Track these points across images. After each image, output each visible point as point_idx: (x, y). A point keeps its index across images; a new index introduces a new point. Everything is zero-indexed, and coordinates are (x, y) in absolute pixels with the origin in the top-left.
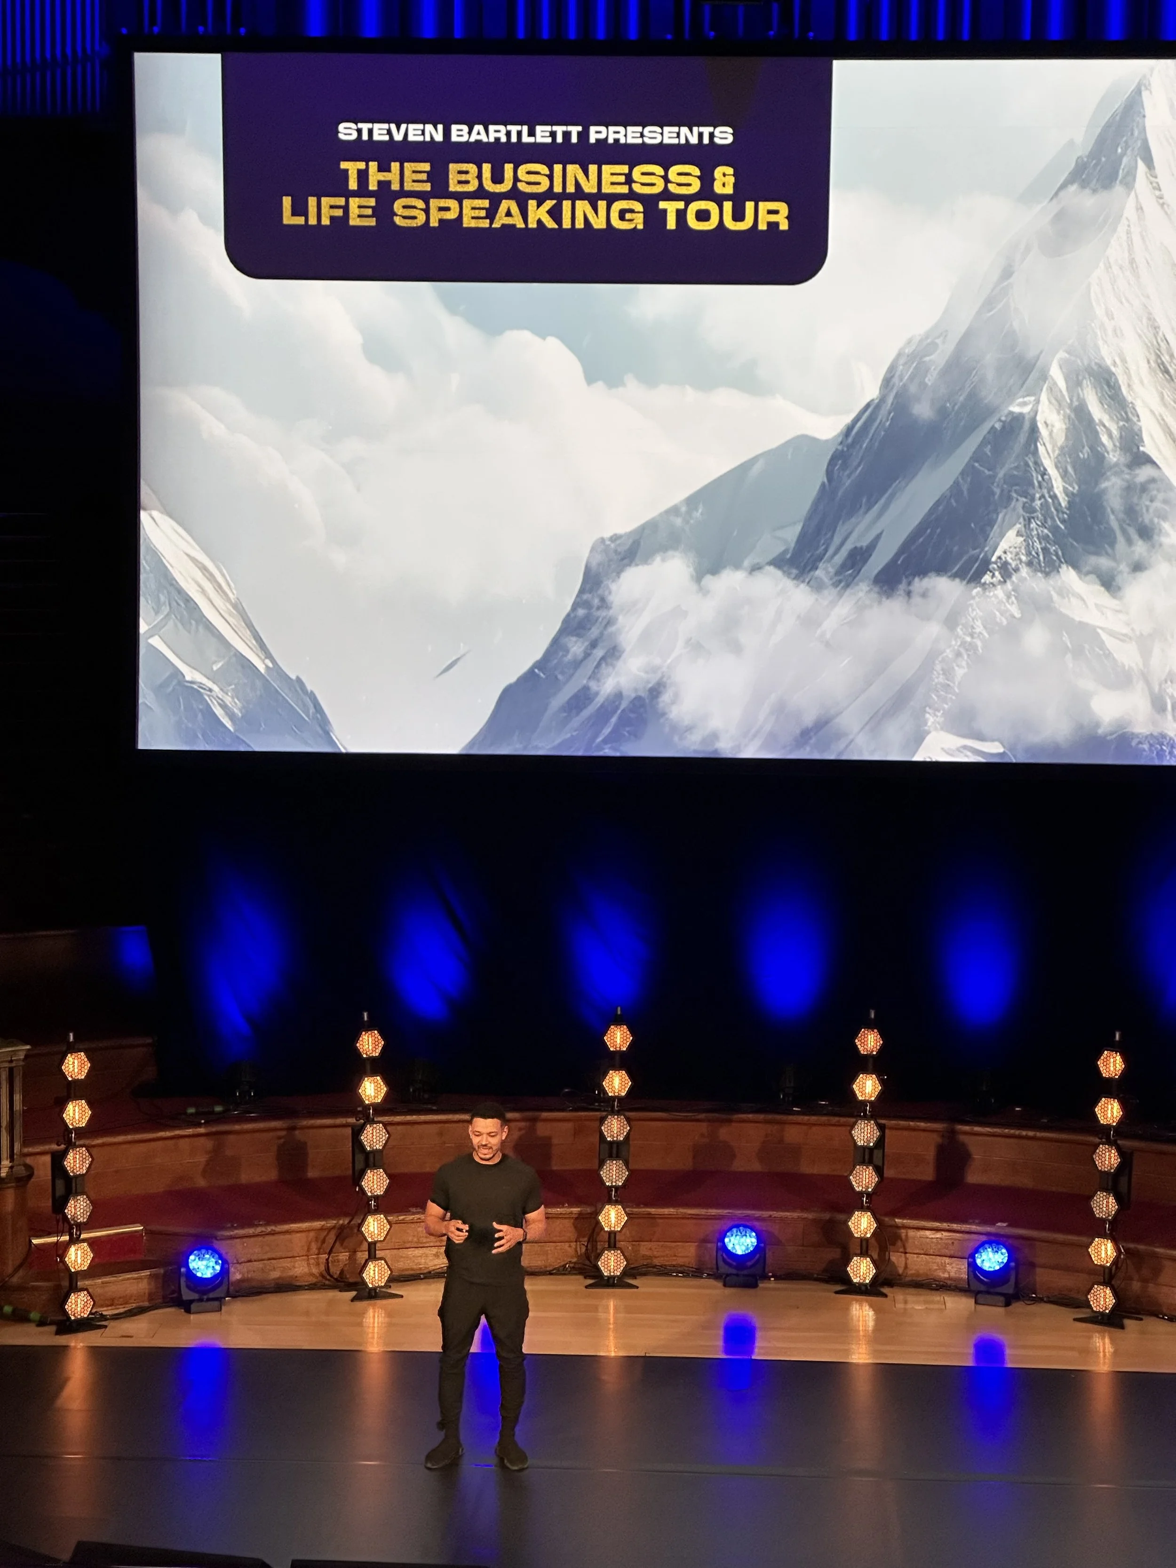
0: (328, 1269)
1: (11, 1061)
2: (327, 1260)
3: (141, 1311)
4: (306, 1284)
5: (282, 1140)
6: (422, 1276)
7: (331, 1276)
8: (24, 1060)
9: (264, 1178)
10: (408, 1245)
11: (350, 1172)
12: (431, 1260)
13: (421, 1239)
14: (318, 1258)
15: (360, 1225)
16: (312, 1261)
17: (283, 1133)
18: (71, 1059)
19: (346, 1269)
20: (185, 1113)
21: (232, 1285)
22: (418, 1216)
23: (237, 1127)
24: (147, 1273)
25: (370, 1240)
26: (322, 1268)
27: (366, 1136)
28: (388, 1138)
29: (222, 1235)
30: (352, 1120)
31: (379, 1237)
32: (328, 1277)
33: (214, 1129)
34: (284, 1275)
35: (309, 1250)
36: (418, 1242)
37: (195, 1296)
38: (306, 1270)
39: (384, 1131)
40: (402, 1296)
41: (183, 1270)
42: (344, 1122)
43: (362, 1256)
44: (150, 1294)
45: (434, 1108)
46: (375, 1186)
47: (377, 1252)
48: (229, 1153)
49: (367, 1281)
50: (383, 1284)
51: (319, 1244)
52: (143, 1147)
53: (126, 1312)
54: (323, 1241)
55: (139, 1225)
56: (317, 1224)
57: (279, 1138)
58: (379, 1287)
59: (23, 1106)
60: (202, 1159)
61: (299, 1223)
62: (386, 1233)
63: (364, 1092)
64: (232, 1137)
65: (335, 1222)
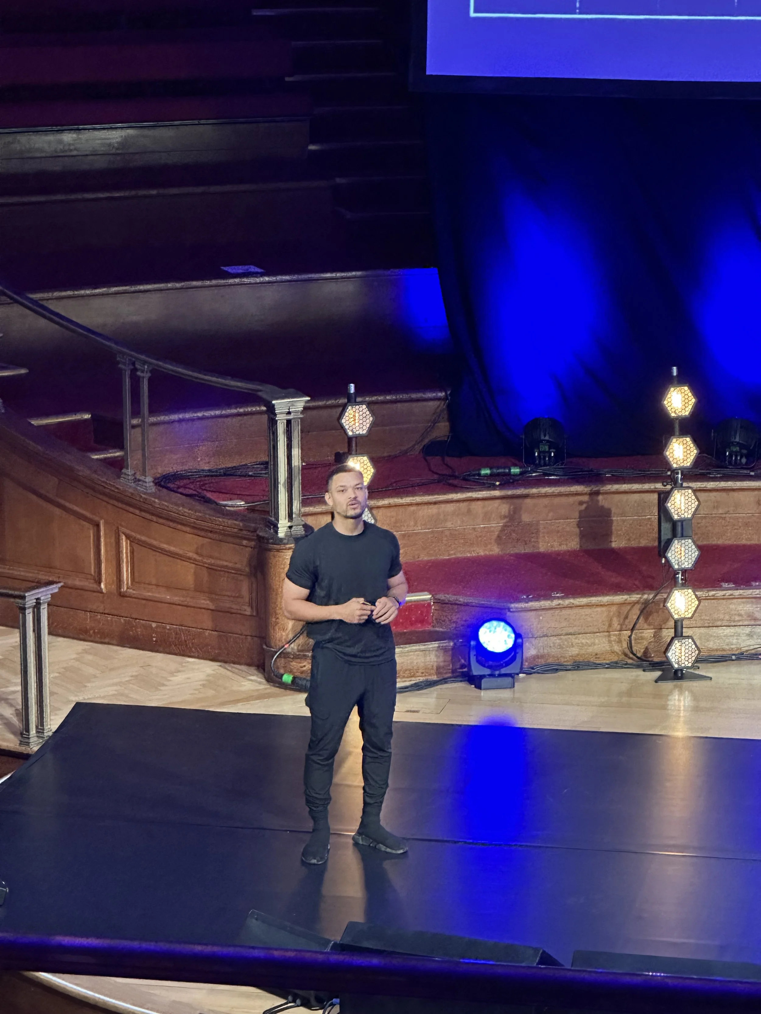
0: (630, 647)
1: (289, 413)
2: (630, 637)
3: (430, 684)
4: (608, 662)
5: (584, 506)
6: (734, 657)
7: (634, 655)
8: (302, 412)
9: (564, 548)
10: (719, 623)
11: (656, 544)
12: (744, 641)
13: (733, 618)
14: (620, 635)
15: (665, 601)
16: (613, 638)
17: (586, 498)
18: (351, 412)
19: (651, 647)
20: (479, 475)
21: (526, 661)
22: (730, 592)
23: (534, 491)
24: (435, 645)
25: (676, 617)
26: (625, 645)
27: (673, 503)
28: (698, 506)
29: (517, 608)
30: (659, 486)
31: (686, 613)
32: (631, 656)
33: (510, 492)
34: (583, 652)
35: (610, 625)
36: (729, 621)
37: (487, 671)
38: (608, 648)
39: (694, 497)
40: (711, 679)
41: (473, 643)
42: (652, 487)
43: (668, 633)
44: (438, 668)
45: (752, 473)
46: (683, 558)
47: (684, 630)
48: (526, 518)
49: (673, 660)
50: (690, 665)
51: (622, 620)
52: (433, 510)
53: (412, 686)
54: (626, 617)
55: (426, 593)
56: (619, 598)
57: (581, 503)
58: (685, 667)
59: (302, 463)
60: (496, 525)
61: (600, 595)
62: (694, 609)
63: (671, 455)
64: (528, 501)
65: (639, 596)
